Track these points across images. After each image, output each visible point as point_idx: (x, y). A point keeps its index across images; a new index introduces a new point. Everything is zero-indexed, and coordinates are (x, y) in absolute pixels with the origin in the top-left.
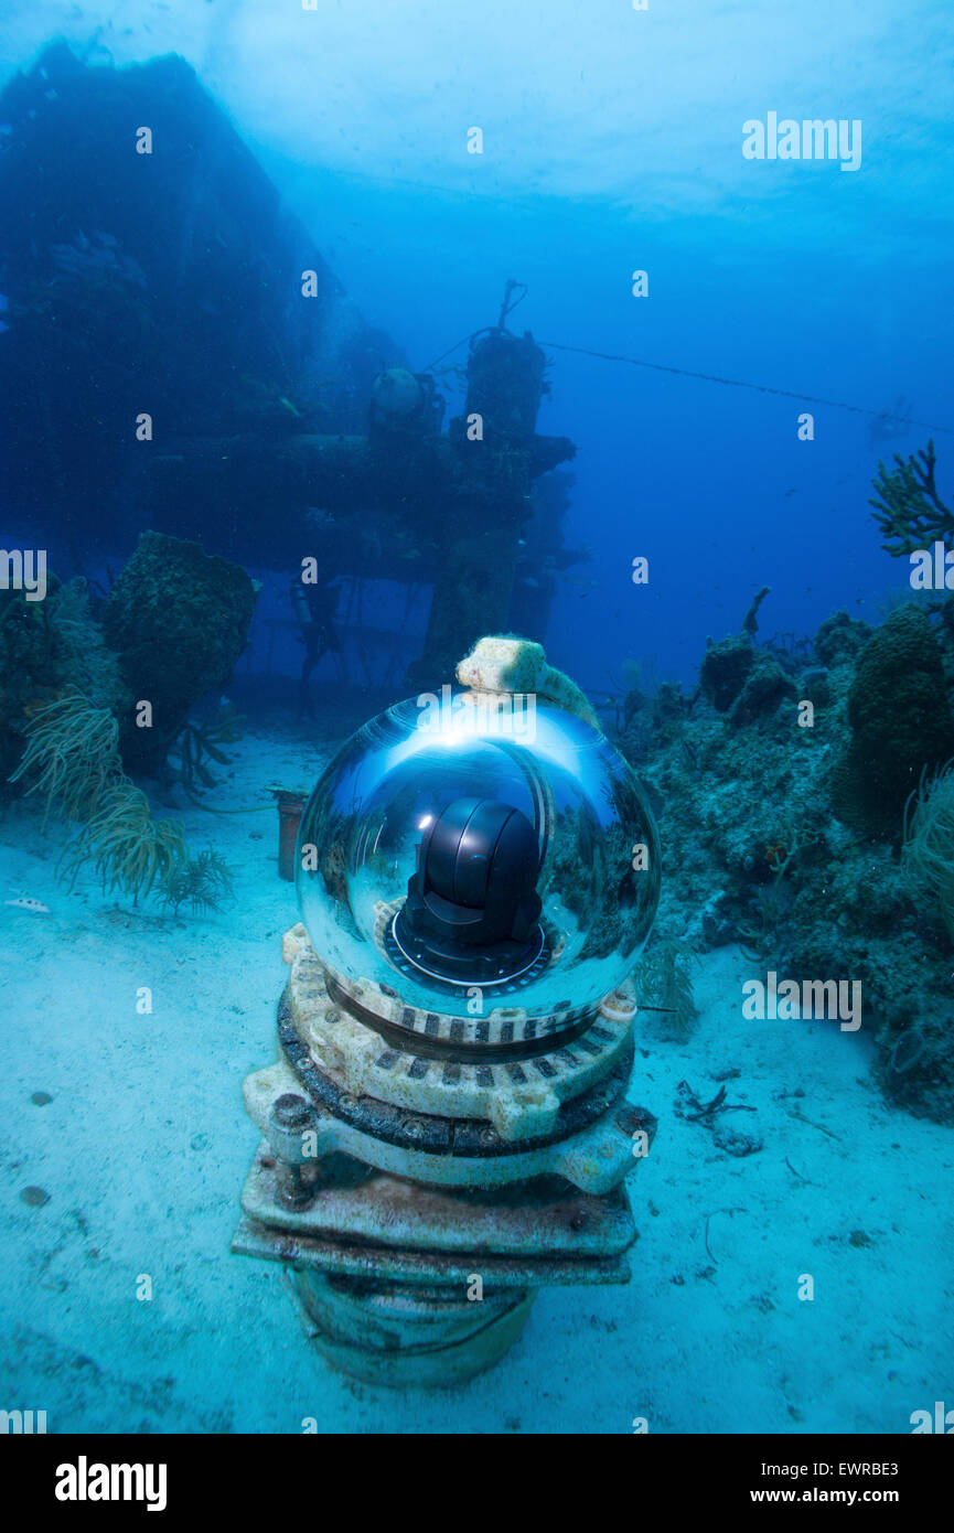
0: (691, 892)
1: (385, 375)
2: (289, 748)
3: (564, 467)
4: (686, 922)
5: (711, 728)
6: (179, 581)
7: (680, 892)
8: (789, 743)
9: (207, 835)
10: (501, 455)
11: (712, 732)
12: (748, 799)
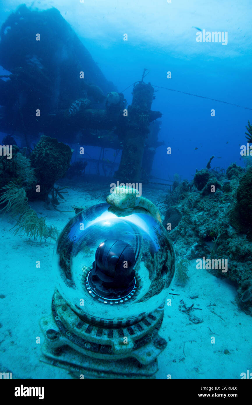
0: (188, 242)
1: (110, 93)
2: (82, 193)
3: (158, 119)
4: (186, 251)
5: (196, 195)
6: (51, 149)
7: (185, 242)
8: (218, 202)
9: (57, 218)
10: (141, 116)
11: (196, 197)
12: (206, 217)
